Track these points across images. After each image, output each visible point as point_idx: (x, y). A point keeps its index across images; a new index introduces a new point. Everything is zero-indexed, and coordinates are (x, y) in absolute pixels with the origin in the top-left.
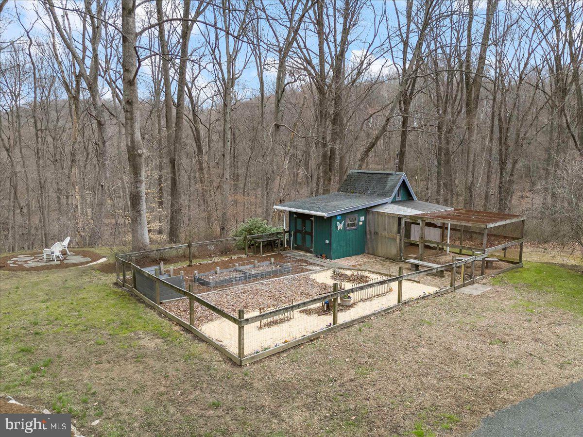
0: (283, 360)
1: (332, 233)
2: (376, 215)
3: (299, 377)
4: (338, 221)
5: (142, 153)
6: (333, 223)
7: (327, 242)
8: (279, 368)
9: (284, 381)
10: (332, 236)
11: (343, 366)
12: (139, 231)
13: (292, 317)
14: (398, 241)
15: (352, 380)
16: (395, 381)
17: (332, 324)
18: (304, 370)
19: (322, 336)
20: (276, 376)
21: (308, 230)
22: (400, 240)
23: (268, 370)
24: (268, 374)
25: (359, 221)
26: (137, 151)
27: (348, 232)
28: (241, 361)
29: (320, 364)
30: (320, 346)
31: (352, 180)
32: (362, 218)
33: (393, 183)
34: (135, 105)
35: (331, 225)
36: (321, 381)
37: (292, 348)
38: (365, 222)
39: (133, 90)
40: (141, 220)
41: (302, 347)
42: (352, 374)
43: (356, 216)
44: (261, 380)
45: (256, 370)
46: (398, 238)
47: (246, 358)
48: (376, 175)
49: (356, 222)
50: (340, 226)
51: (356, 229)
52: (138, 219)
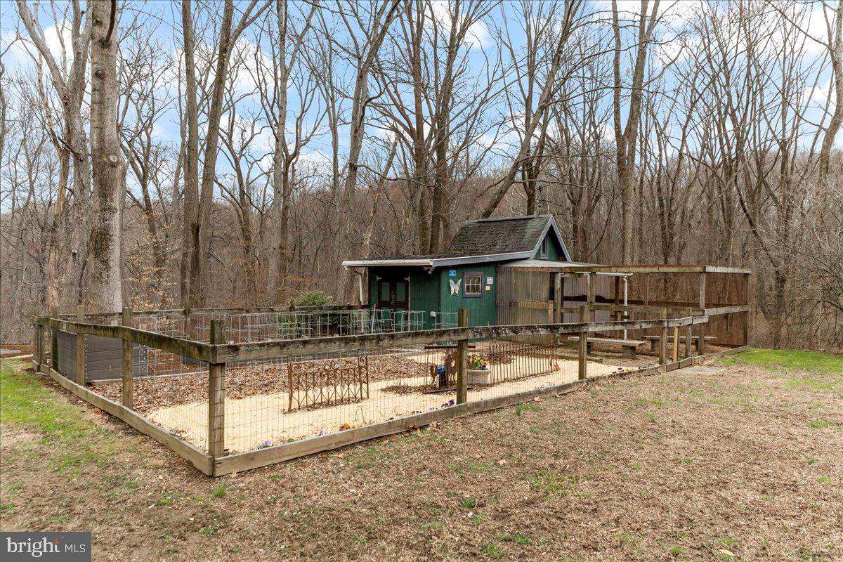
0: (337, 464)
1: (442, 298)
2: (513, 273)
3: (375, 500)
4: (452, 278)
5: (117, 162)
6: (443, 282)
7: (433, 314)
8: (321, 482)
9: (330, 509)
10: (442, 303)
11: (494, 473)
12: (105, 297)
13: (365, 395)
14: (550, 312)
15: (530, 503)
16: (649, 502)
17: (455, 401)
18: (387, 485)
19: (435, 423)
20: (310, 497)
21: (401, 298)
22: (554, 310)
23: (290, 485)
24: (287, 494)
25: (485, 284)
26: (108, 157)
27: (468, 300)
28: (213, 464)
29: (433, 471)
30: (430, 439)
31: (470, 233)
32: (490, 280)
33: (534, 230)
34: (108, 80)
35: (440, 285)
36: (439, 507)
37: (360, 443)
38: (494, 286)
39: (107, 56)
40: (108, 276)
41: (387, 442)
42: (523, 490)
43: (479, 273)
44: (260, 509)
45: (252, 486)
46: (551, 306)
47: (230, 456)
48: (507, 223)
49: (480, 285)
50: (455, 288)
51: (480, 297)
52: (104, 275)
